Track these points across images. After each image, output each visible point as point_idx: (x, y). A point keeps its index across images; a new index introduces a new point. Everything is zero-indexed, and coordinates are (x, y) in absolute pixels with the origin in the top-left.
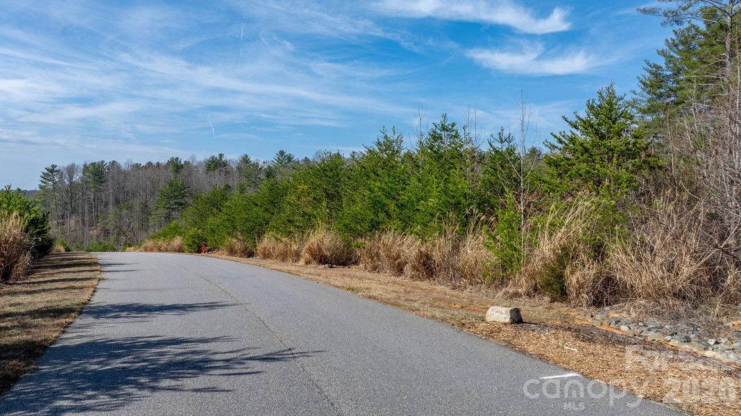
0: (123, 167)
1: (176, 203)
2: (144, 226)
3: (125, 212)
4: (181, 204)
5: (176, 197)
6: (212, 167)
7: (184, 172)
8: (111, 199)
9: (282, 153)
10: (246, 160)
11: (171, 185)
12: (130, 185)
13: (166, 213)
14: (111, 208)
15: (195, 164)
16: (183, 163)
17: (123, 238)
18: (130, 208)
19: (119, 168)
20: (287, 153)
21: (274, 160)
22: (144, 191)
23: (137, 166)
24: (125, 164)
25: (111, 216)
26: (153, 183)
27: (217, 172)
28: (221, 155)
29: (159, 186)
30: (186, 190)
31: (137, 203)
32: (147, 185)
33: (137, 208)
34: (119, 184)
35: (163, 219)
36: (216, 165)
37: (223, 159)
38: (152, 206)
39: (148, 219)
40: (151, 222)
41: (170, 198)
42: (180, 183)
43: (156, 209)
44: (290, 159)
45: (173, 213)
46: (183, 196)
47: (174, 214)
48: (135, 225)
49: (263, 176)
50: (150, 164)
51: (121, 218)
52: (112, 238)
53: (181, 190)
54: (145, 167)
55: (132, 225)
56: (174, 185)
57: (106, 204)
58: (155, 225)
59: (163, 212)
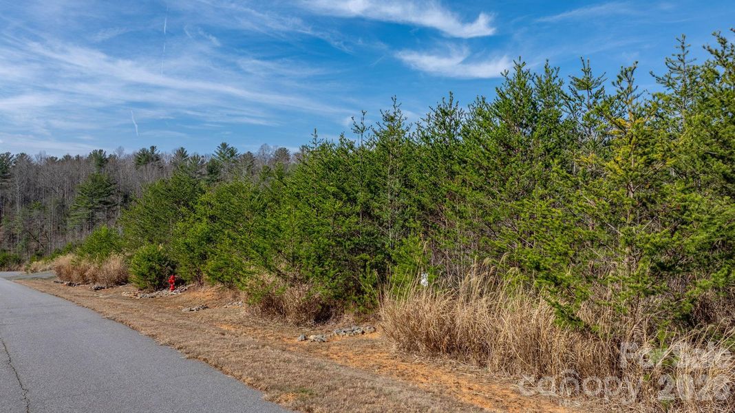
0: (35, 160)
1: (100, 202)
2: (60, 230)
3: (36, 212)
4: (106, 203)
5: (100, 195)
6: (143, 160)
7: (108, 166)
8: (18, 197)
9: (224, 146)
10: (182, 153)
11: (94, 180)
12: (42, 182)
13: (89, 215)
14: (19, 209)
15: (122, 157)
16: (107, 157)
17: (34, 245)
18: (43, 208)
19: (29, 161)
20: (230, 146)
21: (215, 154)
22: (61, 187)
23: (52, 160)
24: (37, 157)
25: (18, 218)
26: (71, 178)
27: (149, 166)
28: (153, 148)
29: (79, 183)
30: (112, 187)
31: (51, 203)
32: (64, 182)
33: (52, 208)
34: (29, 180)
35: (84, 221)
36: (147, 158)
37: (156, 153)
38: (70, 205)
39: (65, 221)
40: (70, 225)
41: (92, 195)
42: (105, 178)
43: (76, 209)
44: (232, 153)
45: (97, 214)
46: (109, 194)
47: (99, 215)
48: (49, 227)
49: (204, 171)
50: (68, 158)
51: (31, 220)
52: (20, 244)
53: (107, 186)
54: (62, 161)
55: (45, 228)
56: (98, 180)
57: (13, 203)
58: (74, 228)
59: (83, 212)
